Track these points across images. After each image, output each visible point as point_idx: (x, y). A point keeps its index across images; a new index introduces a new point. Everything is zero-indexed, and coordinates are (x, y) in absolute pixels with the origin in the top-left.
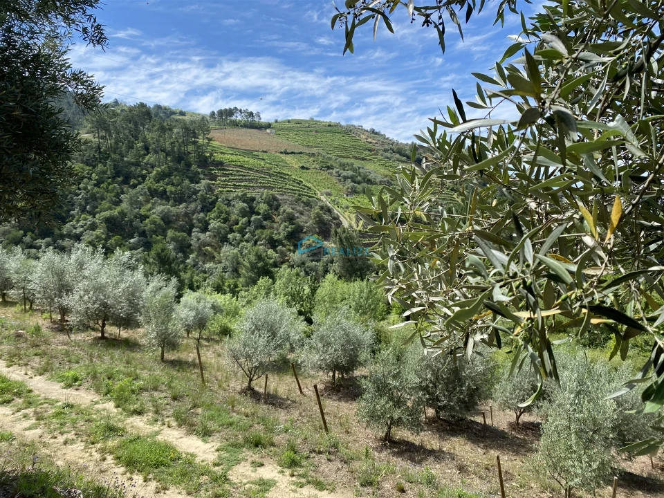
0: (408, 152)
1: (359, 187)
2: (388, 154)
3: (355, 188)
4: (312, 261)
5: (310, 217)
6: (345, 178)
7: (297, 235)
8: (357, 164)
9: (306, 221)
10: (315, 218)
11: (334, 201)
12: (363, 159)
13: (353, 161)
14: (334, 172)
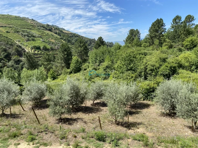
0: (46, 27)
1: (30, 39)
2: (39, 27)
3: (29, 39)
4: (16, 65)
5: (13, 49)
6: (25, 35)
7: (9, 56)
8: (28, 31)
9: (12, 51)
10: (15, 50)
11: (22, 43)
12: (30, 29)
13: (27, 29)
14: (20, 33)
